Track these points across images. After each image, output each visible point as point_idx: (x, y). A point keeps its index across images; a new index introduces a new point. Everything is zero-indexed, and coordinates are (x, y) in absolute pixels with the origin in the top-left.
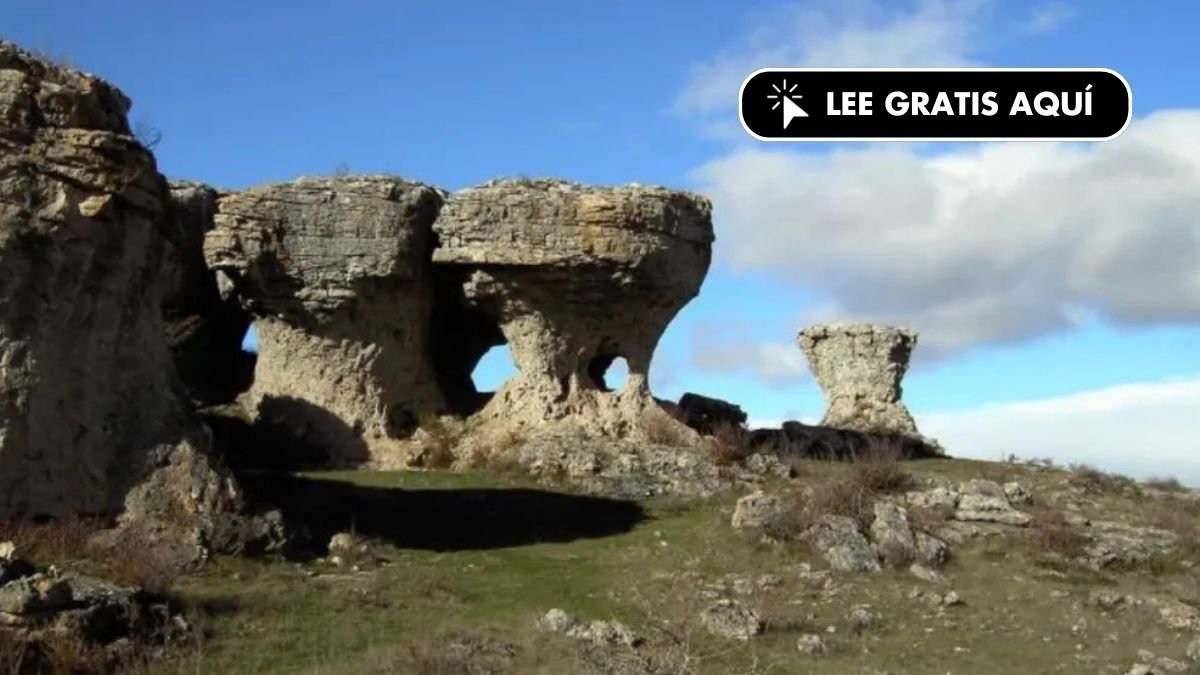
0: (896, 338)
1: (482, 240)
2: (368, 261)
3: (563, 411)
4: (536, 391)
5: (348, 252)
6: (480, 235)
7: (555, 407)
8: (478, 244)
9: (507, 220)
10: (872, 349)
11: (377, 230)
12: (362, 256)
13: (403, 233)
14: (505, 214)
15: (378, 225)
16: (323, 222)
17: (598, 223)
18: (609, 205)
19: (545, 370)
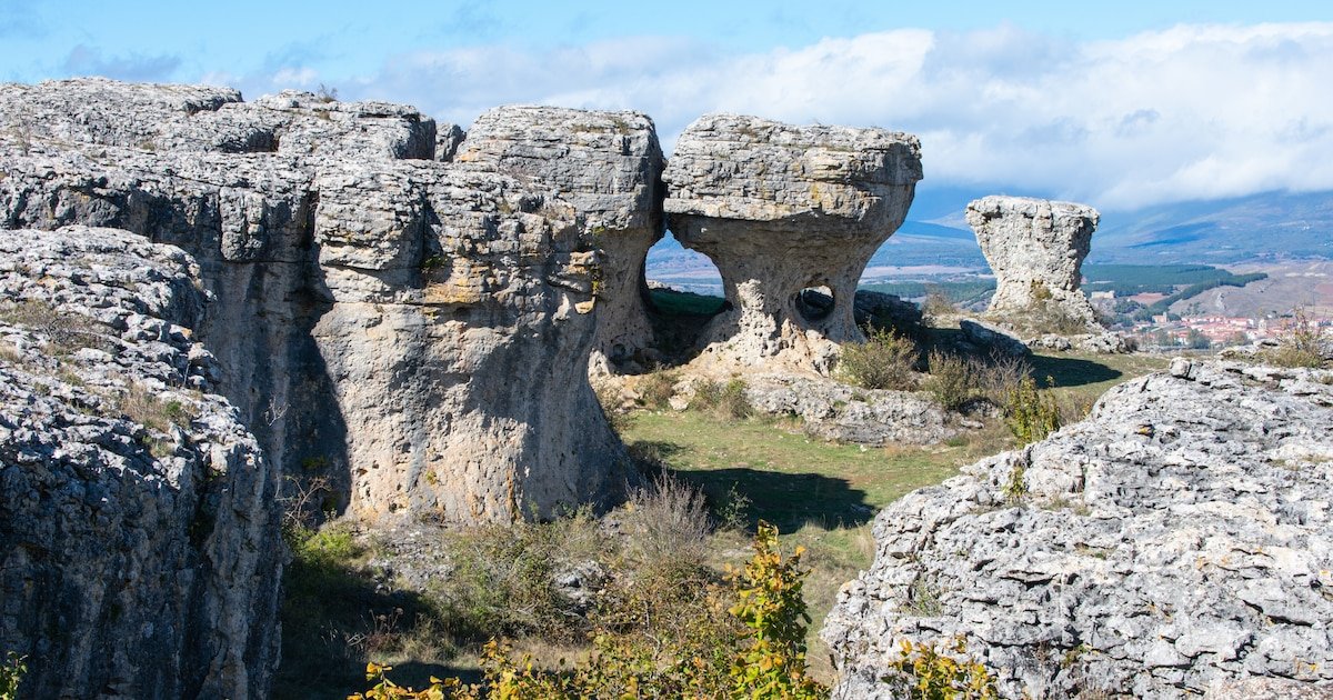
0: (1078, 222)
1: (715, 196)
2: (608, 216)
3: (777, 347)
4: (751, 328)
5: (587, 208)
6: (711, 190)
7: (770, 344)
8: (711, 198)
9: (739, 175)
10: (1053, 234)
11: (616, 186)
12: (602, 212)
13: (639, 187)
14: (737, 171)
15: (616, 180)
16: (561, 178)
17: (826, 180)
18: (836, 163)
19: (761, 308)
